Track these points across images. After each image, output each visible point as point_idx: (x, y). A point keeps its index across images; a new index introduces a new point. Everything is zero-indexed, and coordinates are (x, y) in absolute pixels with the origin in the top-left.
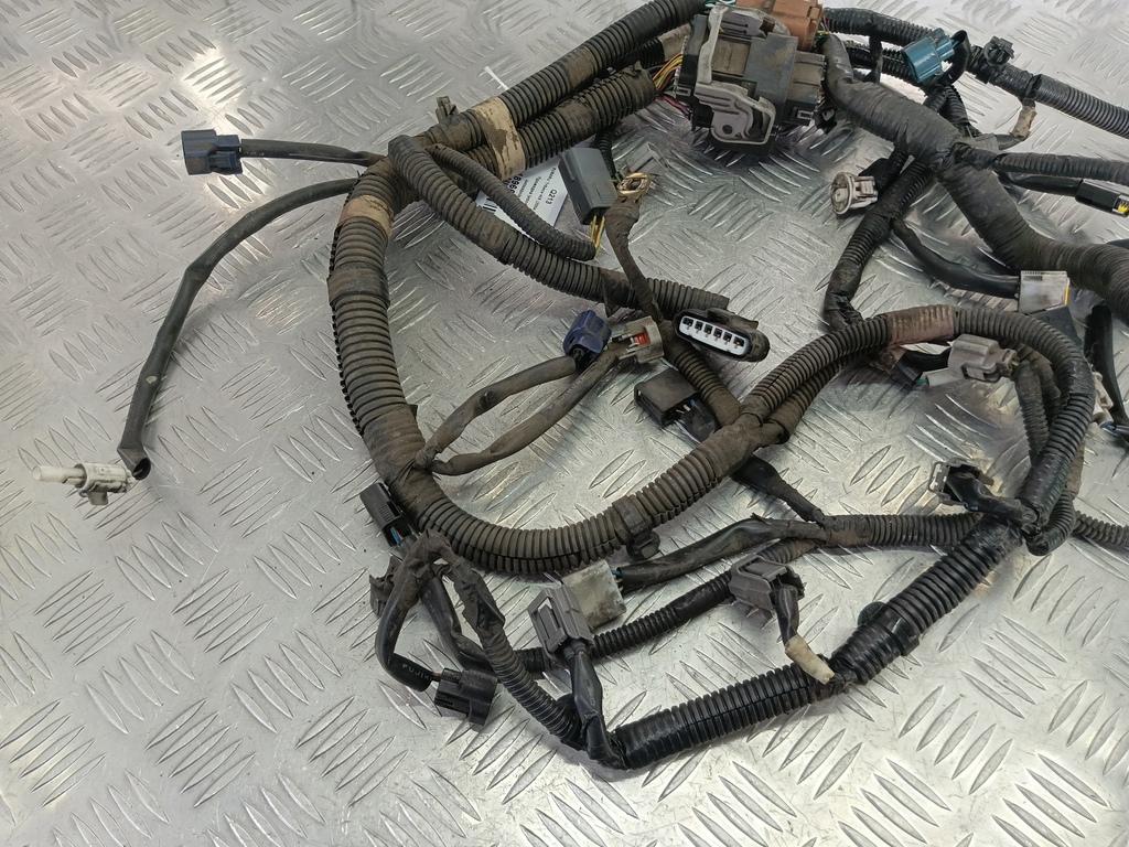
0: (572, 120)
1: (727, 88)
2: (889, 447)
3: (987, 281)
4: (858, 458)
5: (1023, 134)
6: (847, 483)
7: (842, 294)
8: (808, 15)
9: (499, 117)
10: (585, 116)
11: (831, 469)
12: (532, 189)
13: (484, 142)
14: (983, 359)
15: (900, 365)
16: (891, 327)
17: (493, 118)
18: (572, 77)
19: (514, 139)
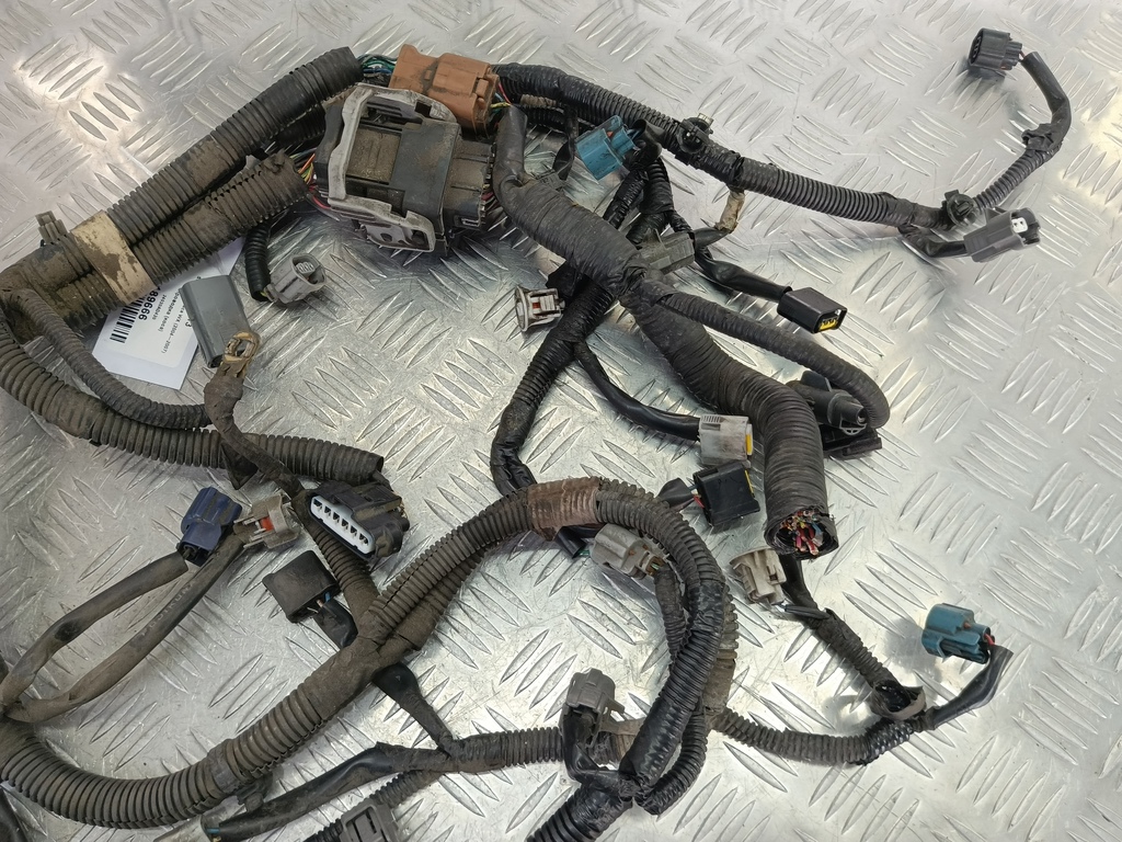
0: (203, 229)
1: (365, 204)
2: (546, 632)
3: (666, 423)
4: (512, 648)
5: (728, 225)
6: (497, 681)
7: (507, 445)
8: (474, 91)
9: (107, 239)
10: (216, 224)
11: (482, 664)
12: (171, 308)
13: (92, 270)
14: (621, 561)
15: (561, 536)
16: (531, 517)
17: (98, 242)
18: (197, 178)
19: (131, 261)
